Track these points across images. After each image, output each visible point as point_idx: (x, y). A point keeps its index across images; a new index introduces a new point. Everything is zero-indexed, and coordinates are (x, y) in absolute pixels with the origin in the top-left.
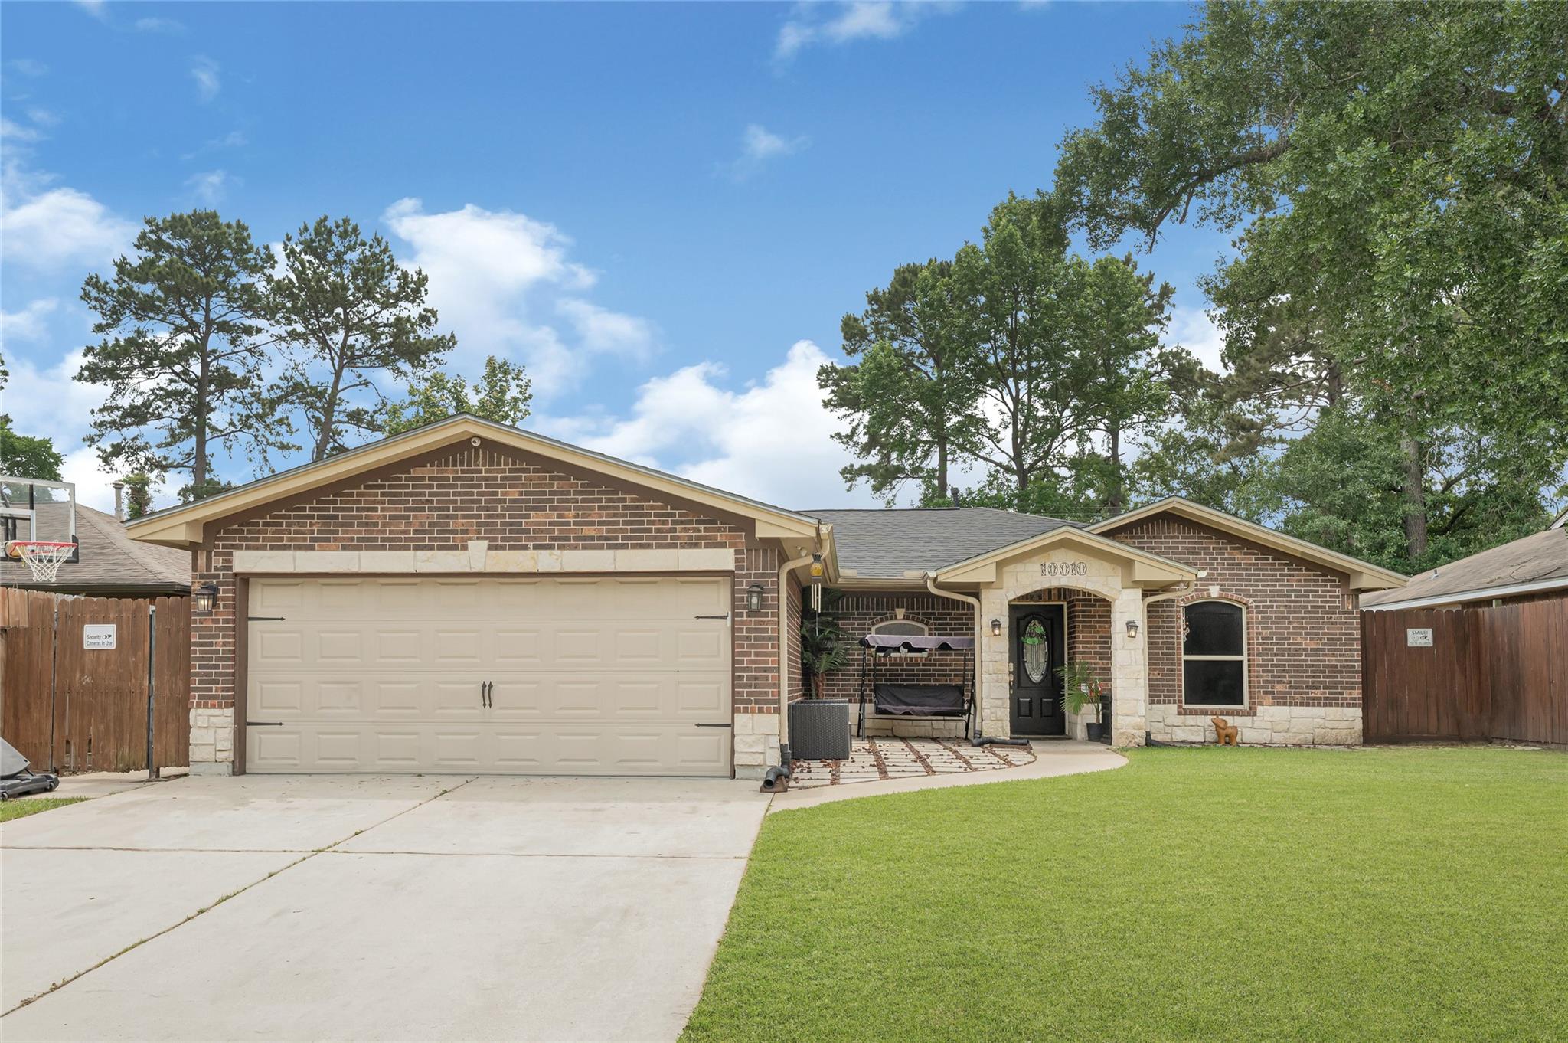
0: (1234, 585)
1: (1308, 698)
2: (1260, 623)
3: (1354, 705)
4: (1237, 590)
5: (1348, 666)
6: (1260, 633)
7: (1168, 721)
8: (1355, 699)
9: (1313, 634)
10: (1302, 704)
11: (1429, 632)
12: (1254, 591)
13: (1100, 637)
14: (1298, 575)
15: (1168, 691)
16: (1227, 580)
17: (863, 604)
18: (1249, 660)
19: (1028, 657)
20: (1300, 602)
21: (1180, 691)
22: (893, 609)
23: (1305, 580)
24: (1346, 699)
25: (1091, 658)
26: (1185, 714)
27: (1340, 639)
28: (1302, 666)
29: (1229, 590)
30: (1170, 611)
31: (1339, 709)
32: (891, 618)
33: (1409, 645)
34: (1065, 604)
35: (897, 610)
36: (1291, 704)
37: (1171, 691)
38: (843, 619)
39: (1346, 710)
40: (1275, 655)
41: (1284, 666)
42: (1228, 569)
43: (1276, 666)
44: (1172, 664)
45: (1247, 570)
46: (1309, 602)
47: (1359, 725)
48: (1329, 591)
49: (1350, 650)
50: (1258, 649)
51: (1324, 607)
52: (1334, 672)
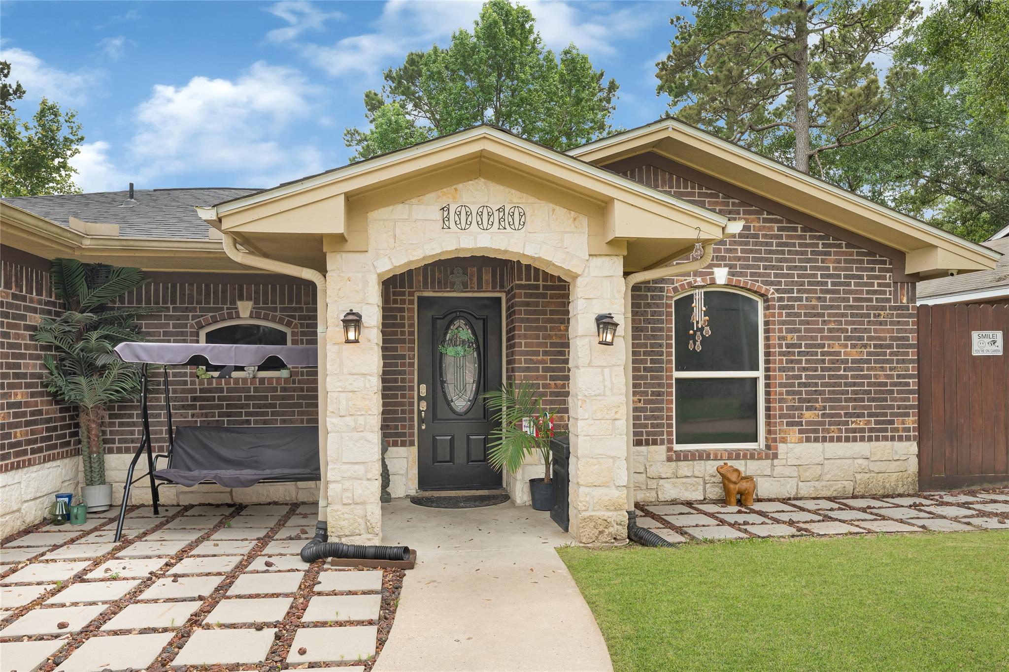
0: (748, 267)
1: (847, 431)
2: (783, 323)
3: (908, 439)
4: (752, 275)
5: (900, 384)
6: (784, 338)
7: (653, 471)
8: (908, 430)
9: (856, 339)
10: (839, 439)
11: (999, 335)
12: (776, 275)
13: (553, 345)
14: (836, 254)
15: (653, 426)
16: (739, 259)
17: (183, 294)
18: (767, 377)
19: (450, 376)
20: (838, 292)
21: (670, 426)
22: (233, 302)
23: (846, 261)
24: (896, 430)
25: (537, 378)
26: (678, 459)
27: (890, 346)
28: (840, 385)
29: (741, 274)
30: (658, 305)
31: (889, 443)
32: (231, 318)
33: (974, 354)
34: (503, 296)
35: (240, 304)
36: (824, 440)
37: (658, 426)
38: (151, 317)
39: (897, 444)
40: (805, 369)
41: (816, 385)
42: (741, 244)
43: (805, 385)
44: (660, 385)
45: (767, 244)
46: (851, 292)
47: (913, 465)
48: (877, 277)
49: (904, 361)
50: (781, 361)
51: (871, 300)
52: (882, 393)
